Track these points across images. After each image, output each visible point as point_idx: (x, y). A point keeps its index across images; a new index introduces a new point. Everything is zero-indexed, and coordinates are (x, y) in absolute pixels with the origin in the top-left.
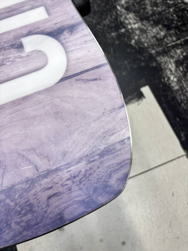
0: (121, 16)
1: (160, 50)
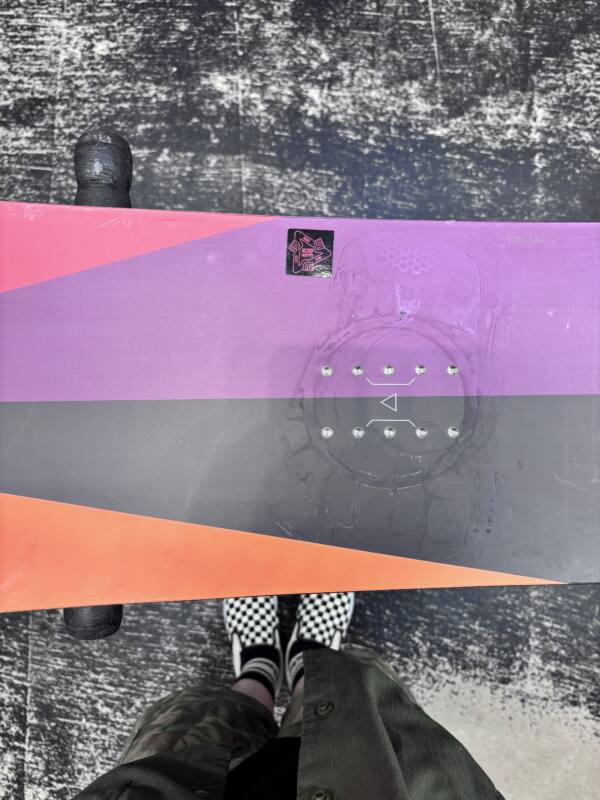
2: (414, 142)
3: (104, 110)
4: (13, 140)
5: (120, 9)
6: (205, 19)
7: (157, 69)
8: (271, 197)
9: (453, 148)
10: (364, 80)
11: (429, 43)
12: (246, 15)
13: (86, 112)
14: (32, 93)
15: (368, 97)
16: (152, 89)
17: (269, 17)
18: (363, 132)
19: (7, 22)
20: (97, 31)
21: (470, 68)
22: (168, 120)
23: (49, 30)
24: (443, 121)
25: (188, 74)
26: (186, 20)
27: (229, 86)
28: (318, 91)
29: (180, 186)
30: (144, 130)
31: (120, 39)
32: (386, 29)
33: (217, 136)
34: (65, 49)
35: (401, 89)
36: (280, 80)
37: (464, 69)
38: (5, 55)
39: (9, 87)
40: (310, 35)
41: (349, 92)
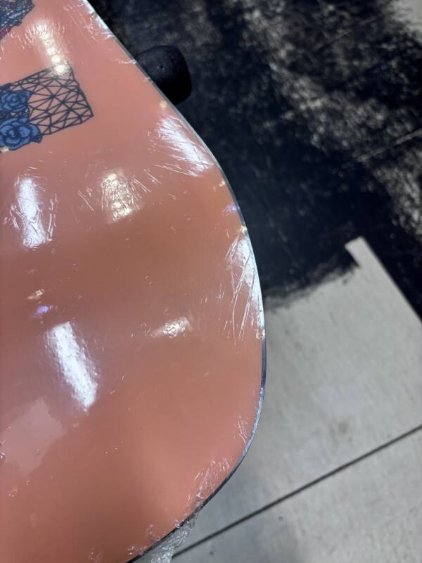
0: (281, 85)
1: (379, 154)
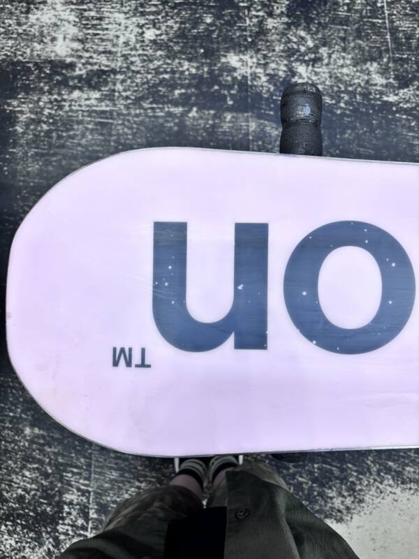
2: (373, 106)
3: (151, 80)
4: (86, 99)
5: (164, 6)
6: (224, 15)
7: (190, 50)
8: (269, 144)
9: (401, 111)
10: (338, 61)
11: (384, 36)
12: (254, 13)
13: (138, 81)
14: (100, 66)
15: (341, 73)
16: (186, 65)
17: (271, 14)
18: (337, 98)
19: (82, 14)
20: (147, 22)
21: (413, 55)
22: (196, 87)
23: (112, 20)
24: (394, 91)
25: (212, 55)
26: (210, 15)
27: (241, 63)
28: (305, 68)
29: (204, 134)
30: (179, 94)
31: (163, 28)
32: (354, 24)
33: (232, 99)
34: (124, 34)
35: (364, 68)
36: (277, 59)
37: (409, 55)
38: (80, 38)
39: (83, 61)
40: (300, 28)
41: (328, 69)
